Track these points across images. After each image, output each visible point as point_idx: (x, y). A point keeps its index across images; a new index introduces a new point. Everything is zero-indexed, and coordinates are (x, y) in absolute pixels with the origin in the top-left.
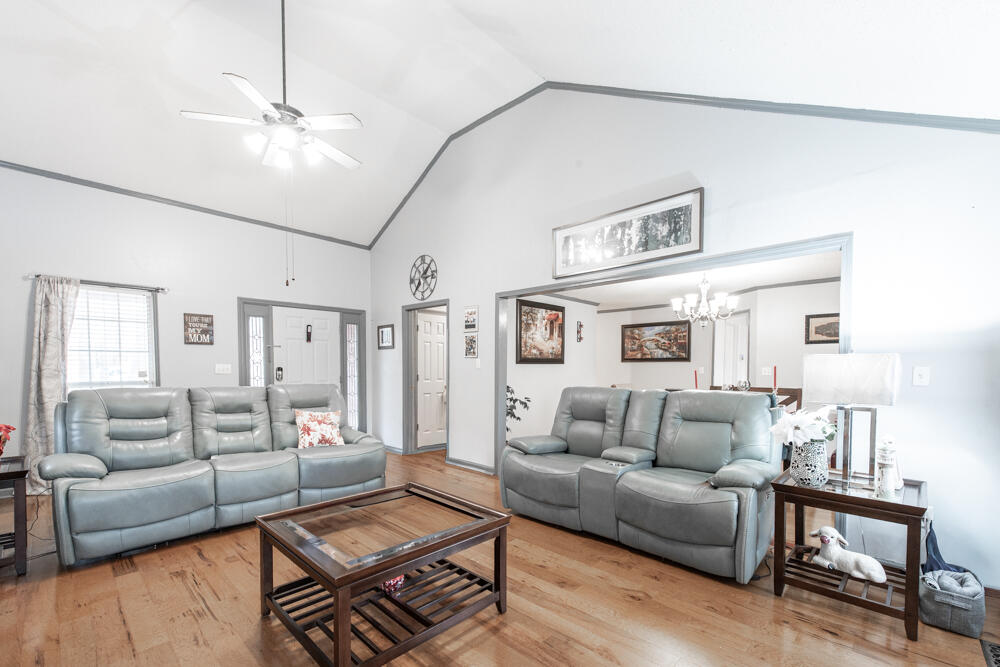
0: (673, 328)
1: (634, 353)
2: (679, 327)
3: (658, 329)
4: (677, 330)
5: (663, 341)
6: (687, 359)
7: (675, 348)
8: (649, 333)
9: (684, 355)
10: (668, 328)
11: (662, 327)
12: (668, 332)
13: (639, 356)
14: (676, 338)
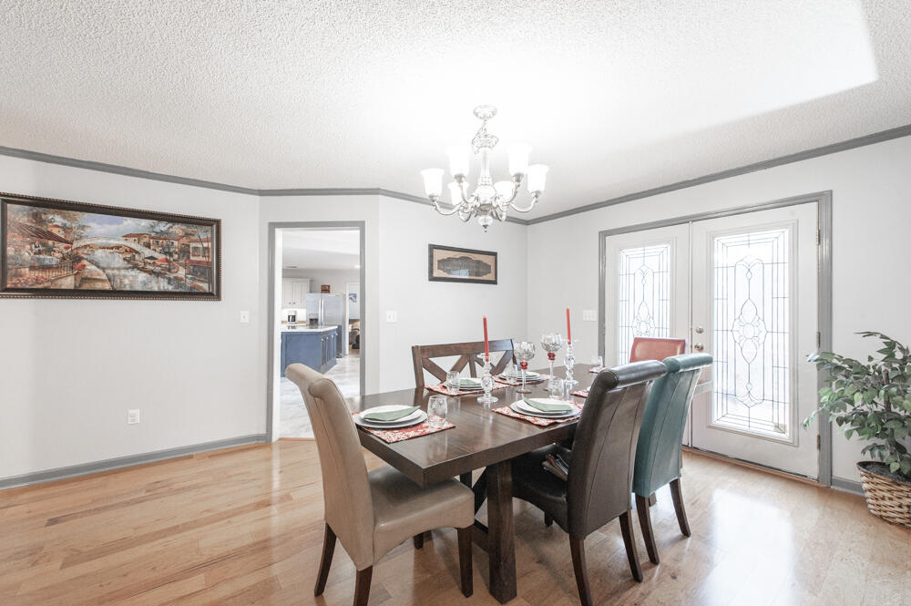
0: (178, 229)
1: (52, 275)
2: (191, 229)
3: (130, 224)
4: (187, 235)
5: (148, 252)
6: (214, 295)
7: (182, 273)
8: (99, 230)
9: (205, 287)
10: (163, 227)
11: (145, 223)
12: (161, 235)
13: (68, 282)
14: (185, 251)
